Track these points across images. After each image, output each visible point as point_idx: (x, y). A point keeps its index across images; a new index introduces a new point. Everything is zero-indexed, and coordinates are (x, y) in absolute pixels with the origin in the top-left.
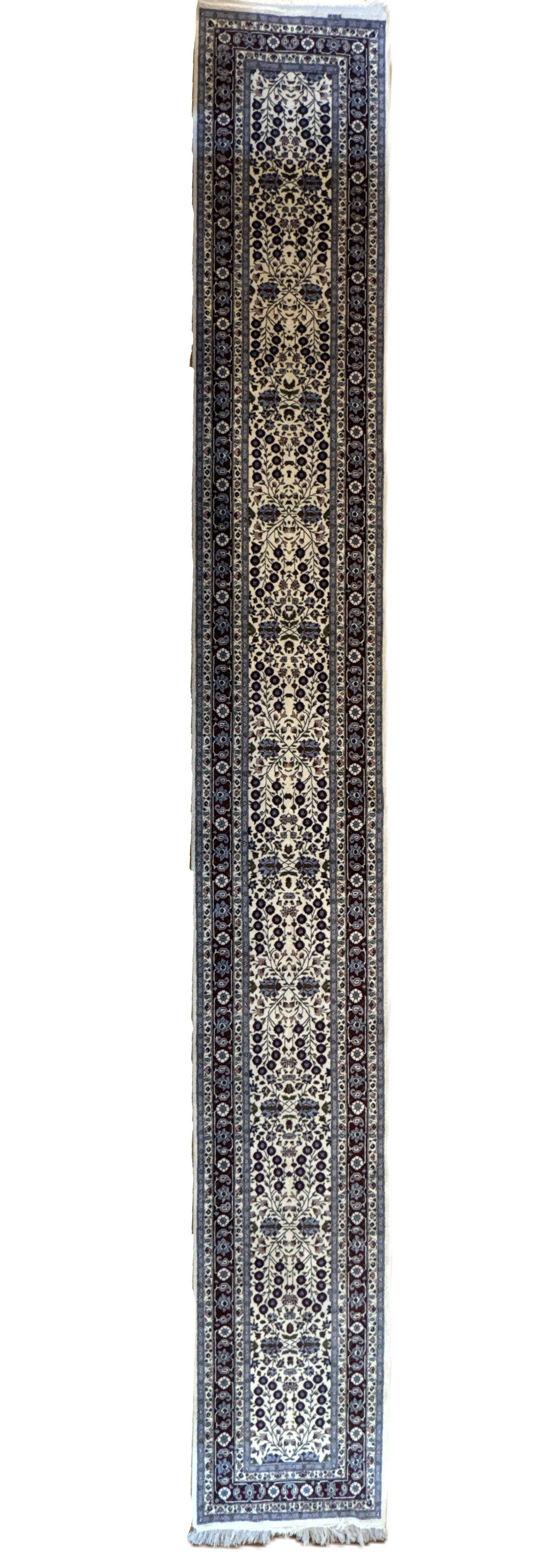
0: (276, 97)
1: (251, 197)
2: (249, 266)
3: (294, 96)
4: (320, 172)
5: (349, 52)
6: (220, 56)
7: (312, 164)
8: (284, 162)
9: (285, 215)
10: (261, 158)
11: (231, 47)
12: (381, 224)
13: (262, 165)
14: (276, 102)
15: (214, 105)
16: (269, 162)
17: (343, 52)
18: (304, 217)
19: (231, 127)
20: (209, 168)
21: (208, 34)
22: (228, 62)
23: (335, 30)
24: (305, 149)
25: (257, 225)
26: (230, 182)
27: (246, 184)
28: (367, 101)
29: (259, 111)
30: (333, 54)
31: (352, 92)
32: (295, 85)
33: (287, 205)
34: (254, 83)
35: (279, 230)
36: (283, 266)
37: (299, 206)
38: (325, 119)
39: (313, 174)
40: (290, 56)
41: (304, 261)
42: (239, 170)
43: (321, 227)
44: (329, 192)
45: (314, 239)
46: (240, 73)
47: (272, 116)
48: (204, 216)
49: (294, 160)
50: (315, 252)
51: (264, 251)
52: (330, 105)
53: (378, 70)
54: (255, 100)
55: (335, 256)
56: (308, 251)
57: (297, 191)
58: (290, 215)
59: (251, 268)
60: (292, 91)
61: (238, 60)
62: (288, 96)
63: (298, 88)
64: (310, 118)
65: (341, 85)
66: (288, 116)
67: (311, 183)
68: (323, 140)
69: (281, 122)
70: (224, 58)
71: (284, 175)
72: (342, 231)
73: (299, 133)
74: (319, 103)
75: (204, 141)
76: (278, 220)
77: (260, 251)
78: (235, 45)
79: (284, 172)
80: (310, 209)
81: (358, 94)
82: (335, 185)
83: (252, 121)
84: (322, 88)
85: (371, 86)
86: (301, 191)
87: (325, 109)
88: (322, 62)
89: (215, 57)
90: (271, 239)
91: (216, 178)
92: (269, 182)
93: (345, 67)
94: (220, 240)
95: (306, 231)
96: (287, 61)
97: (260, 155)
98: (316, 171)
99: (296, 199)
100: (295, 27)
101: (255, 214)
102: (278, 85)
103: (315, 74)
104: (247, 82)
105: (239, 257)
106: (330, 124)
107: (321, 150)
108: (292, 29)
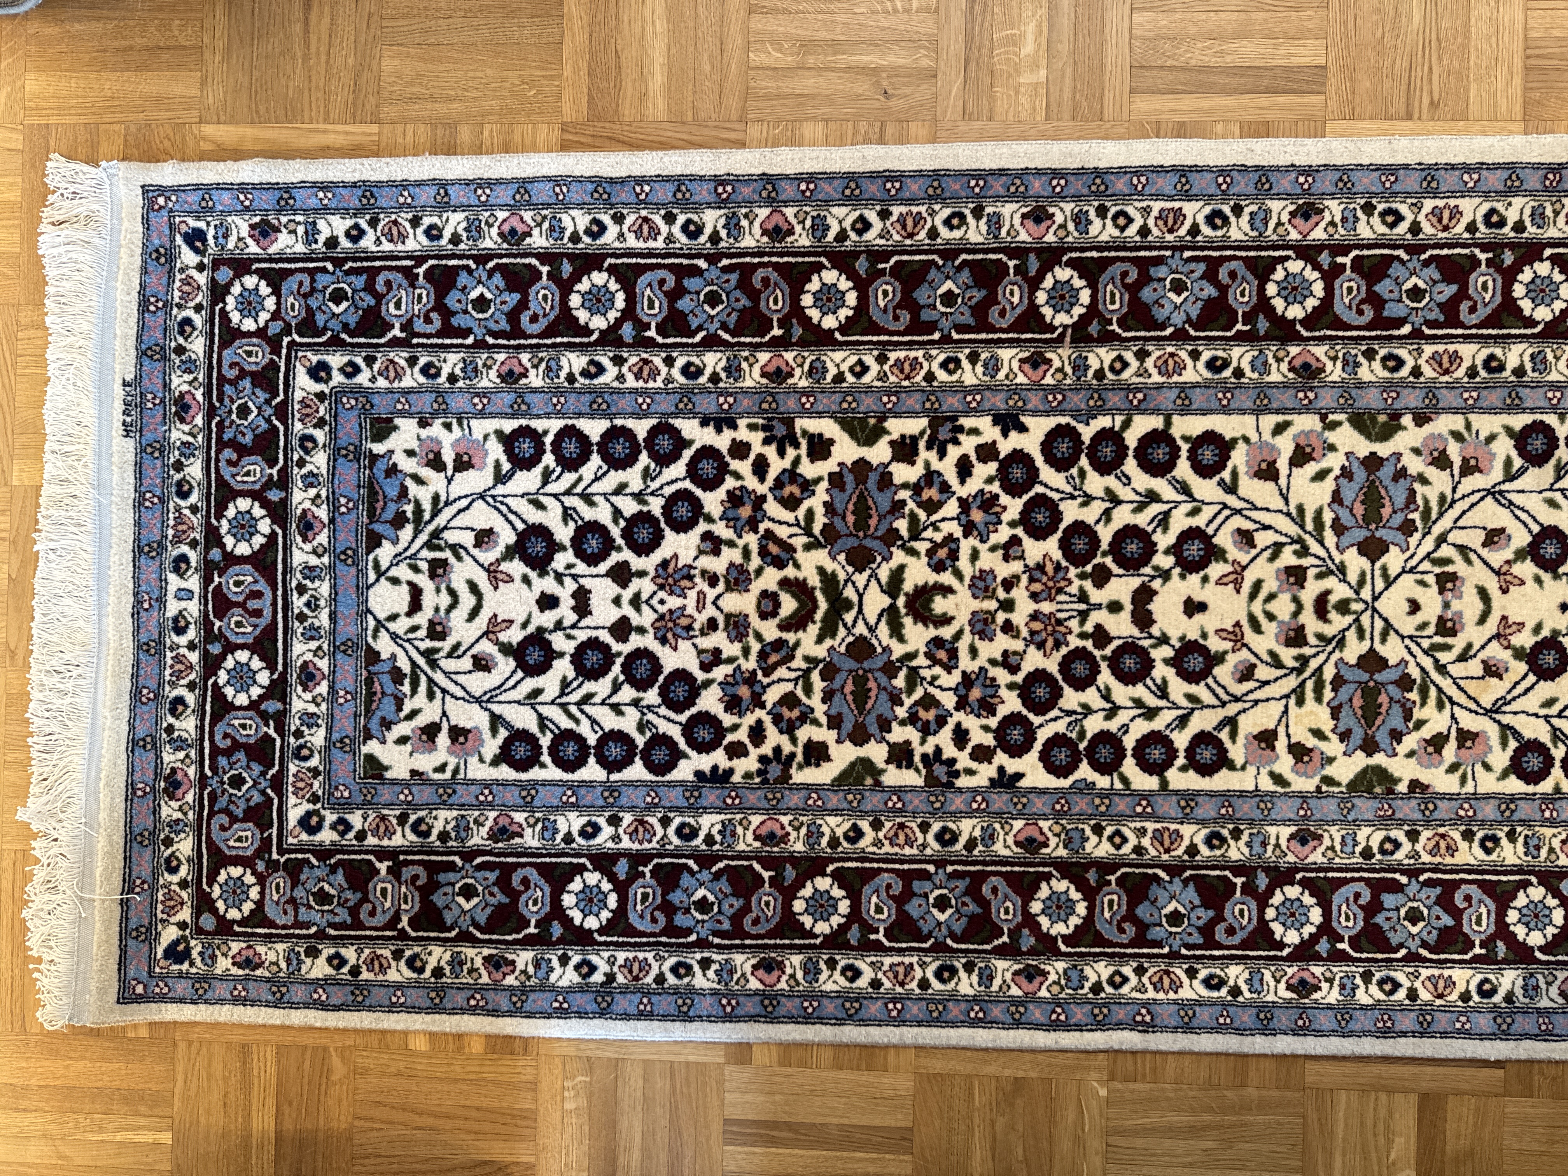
0: (482, 664)
1: (931, 780)
2: (1256, 793)
3: (473, 587)
4: (808, 469)
5: (275, 345)
6: (316, 916)
7: (772, 508)
8: (770, 630)
9: (1008, 628)
10: (757, 734)
11: (273, 866)
12: (1037, 185)
13: (789, 729)
14: (505, 665)
15: (528, 942)
16: (772, 696)
17: (273, 366)
18: (1015, 541)
19: (622, 868)
20: (811, 971)
21: (223, 964)
22: (340, 877)
23: (182, 407)
24: (707, 536)
25: (1061, 756)
26: (869, 875)
27: (873, 801)
28: (482, 259)
29: (545, 741)
30: (282, 412)
31: (447, 330)
32: (423, 581)
33: (962, 619)
34: (426, 762)
35: (1080, 654)
36: (1250, 636)
37: (964, 563)
38: (571, 448)
39: (817, 501)
40: (298, 603)
41: (1224, 539)
42: (814, 834)
43: (1060, 464)
44: (897, 427)
45: (1124, 493)
46: (383, 827)
47: (565, 684)
48: (1030, 998)
49: (757, 587)
50: (1184, 489)
51: (1183, 721)
52: (509, 426)
53: (344, 212)
54: (495, 762)
55: (1198, 398)
56: (1180, 522)
57: (898, 575)
58: (1008, 606)
59: (1267, 784)
60: (452, 593)
61: (327, 836)
62: (474, 613)
63: (438, 569)
64: (567, 514)
65: (412, 379)
66: (566, 611)
67: (862, 511)
68: (665, 460)
69: (593, 643)
70: (323, 897)
71: (828, 630)
72: (1080, 366)
73: (637, 563)
74: (500, 478)
75: (691, 991)
76: (1034, 660)
77: (1181, 740)
78: (266, 843)
79: (813, 630)
80: (977, 516)
81: (452, 300)
82: (868, 403)
83: (592, 771)
84: (437, 464)
85: (416, 242)
86: (899, 557)
87: (526, 447)
88: (319, 461)
89: (321, 935)
90: (1122, 693)
91: (854, 935)
92: (861, 696)
93: (336, 360)
94: (1142, 927)
95: (1080, 528)
96: (324, 619)
97: (742, 735)
98: (808, 486)
99: (932, 578)
100: (174, 582)
101: (1012, 765)
102: (429, 655)
103: (373, 492)
104: (425, 794)
105: (1214, 840)
106: (594, 429)
107: (707, 468)
108: (184, 594)
